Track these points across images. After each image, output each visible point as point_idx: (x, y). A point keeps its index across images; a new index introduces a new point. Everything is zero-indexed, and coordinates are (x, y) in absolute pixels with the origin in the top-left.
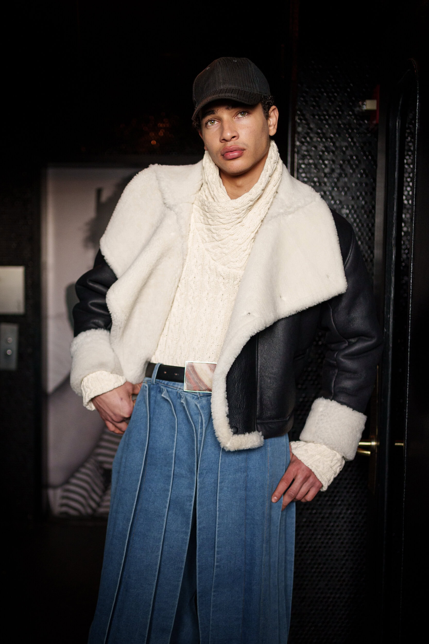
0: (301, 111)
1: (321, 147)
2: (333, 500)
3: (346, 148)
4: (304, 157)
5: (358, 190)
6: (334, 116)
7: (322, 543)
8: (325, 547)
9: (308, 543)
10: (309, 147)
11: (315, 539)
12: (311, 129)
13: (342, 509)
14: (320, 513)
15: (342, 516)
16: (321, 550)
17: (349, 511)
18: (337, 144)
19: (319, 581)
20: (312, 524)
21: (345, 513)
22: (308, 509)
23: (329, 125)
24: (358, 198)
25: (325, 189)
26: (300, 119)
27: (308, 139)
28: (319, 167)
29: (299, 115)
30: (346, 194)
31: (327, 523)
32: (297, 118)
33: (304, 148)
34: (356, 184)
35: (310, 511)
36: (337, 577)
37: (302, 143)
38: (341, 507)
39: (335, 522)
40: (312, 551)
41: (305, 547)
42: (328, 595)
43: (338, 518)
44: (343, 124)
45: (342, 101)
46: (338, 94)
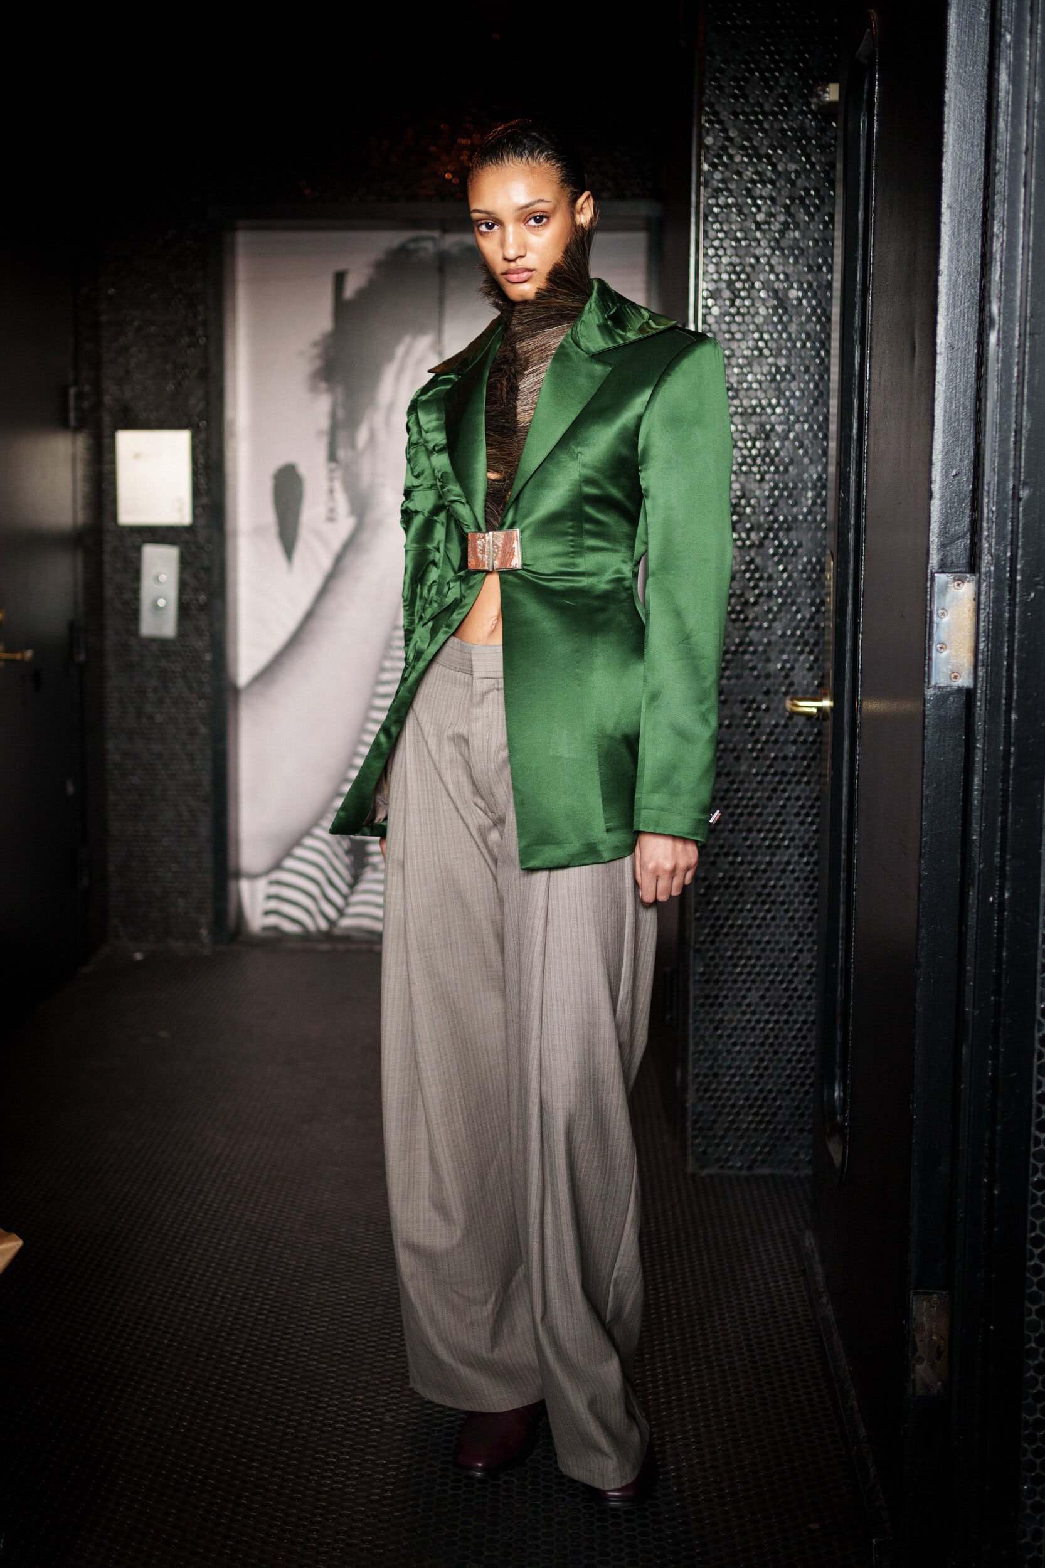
0: (711, 106)
1: (749, 174)
2: (774, 839)
3: (797, 174)
4: (717, 192)
5: (819, 255)
6: (775, 114)
7: (755, 918)
8: (759, 926)
9: (727, 919)
10: (727, 174)
11: (741, 911)
12: (730, 139)
13: (792, 855)
14: (750, 863)
15: (791, 867)
16: (750, 932)
17: (805, 860)
18: (780, 168)
19: (749, 989)
20: (734, 883)
21: (797, 863)
22: (727, 855)
23: (765, 131)
24: (820, 268)
25: (758, 252)
26: (709, 121)
27: (725, 159)
28: (745, 211)
29: (707, 114)
30: (796, 261)
31: (763, 882)
32: (704, 118)
33: (717, 176)
34: (816, 241)
35: (730, 858)
36: (781, 982)
37: (714, 166)
38: (791, 850)
39: (778, 879)
40: (736, 934)
41: (722, 926)
42: (766, 1017)
43: (783, 871)
44: (791, 129)
45: (788, 86)
46: (781, 73)
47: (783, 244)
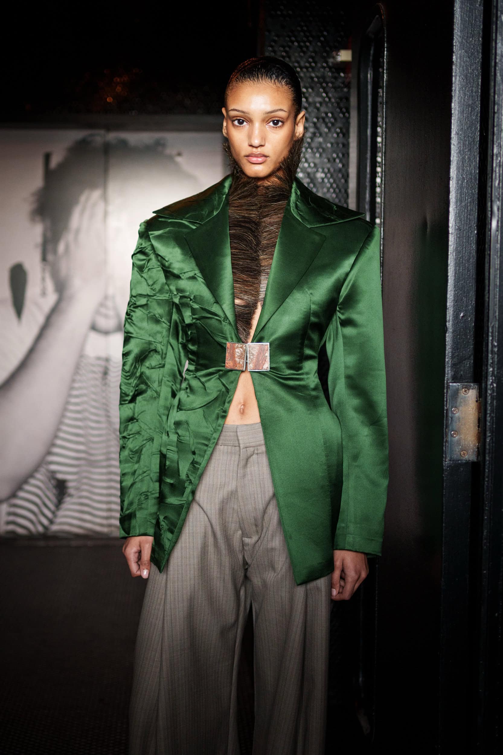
3: (321, 103)
5: (334, 152)
6: (307, 68)
18: (310, 100)
24: (335, 160)
30: (321, 155)
34: (332, 144)
44: (317, 77)
45: (315, 52)
46: (310, 43)
47: (313, 145)
